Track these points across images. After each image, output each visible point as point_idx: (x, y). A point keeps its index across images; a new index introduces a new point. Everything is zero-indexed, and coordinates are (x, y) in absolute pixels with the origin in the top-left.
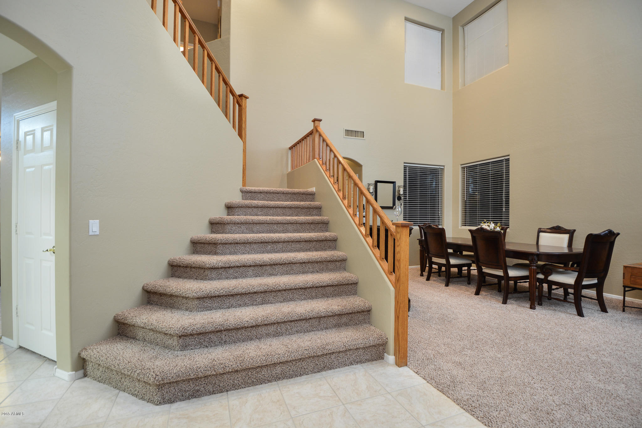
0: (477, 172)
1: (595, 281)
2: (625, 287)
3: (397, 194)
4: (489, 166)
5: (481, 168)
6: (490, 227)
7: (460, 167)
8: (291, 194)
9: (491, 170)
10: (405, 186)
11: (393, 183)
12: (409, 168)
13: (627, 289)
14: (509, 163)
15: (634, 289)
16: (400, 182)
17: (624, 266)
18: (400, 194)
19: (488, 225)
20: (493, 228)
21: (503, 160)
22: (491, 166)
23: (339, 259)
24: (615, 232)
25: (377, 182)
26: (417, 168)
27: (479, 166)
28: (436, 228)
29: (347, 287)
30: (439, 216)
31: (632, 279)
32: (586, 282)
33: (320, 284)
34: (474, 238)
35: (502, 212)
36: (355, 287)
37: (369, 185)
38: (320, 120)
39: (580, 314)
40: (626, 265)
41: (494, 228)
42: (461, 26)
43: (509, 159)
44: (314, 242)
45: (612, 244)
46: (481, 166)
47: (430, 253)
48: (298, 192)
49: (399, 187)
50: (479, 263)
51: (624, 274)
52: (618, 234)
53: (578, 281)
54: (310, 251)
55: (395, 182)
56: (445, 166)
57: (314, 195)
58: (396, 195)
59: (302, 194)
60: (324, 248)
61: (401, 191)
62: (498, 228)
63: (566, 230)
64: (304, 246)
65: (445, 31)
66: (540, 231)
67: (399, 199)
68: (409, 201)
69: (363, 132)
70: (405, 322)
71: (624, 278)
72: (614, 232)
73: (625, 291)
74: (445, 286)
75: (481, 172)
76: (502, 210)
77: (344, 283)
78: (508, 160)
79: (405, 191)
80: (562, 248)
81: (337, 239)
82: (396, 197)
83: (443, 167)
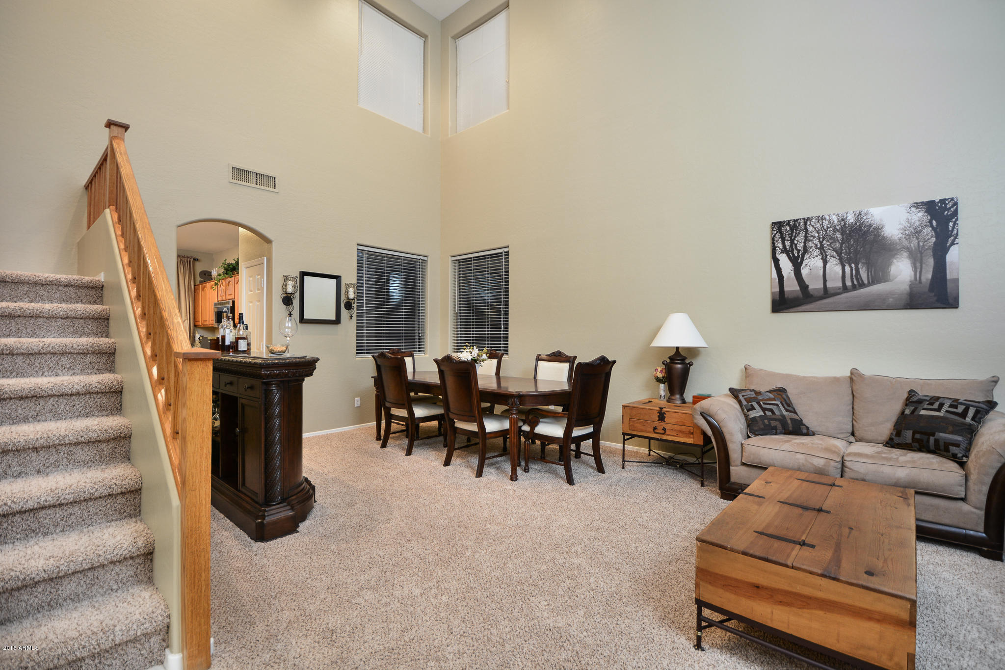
0: (471, 270)
1: (589, 429)
2: (624, 434)
3: (343, 298)
4: (486, 261)
5: (476, 263)
6: (473, 354)
7: (450, 259)
8: (28, 283)
9: (488, 268)
10: (359, 286)
11: (337, 278)
12: (368, 254)
13: (626, 437)
14: (508, 258)
15: (633, 436)
16: (350, 277)
17: (623, 406)
18: (348, 299)
19: (470, 352)
20: (476, 356)
21: (501, 253)
22: (488, 261)
23: (106, 436)
24: (610, 360)
25: (303, 274)
26: (382, 256)
27: (474, 260)
28: (391, 358)
29: (108, 501)
30: (419, 336)
31: (631, 424)
32: (577, 432)
33: (13, 506)
34: (441, 373)
35: (500, 331)
36: (135, 498)
37: (286, 279)
38: (126, 127)
39: (570, 481)
40: (624, 404)
41: (478, 355)
42: (452, 37)
43: (508, 252)
44: (52, 399)
45: (608, 376)
46: (476, 260)
47: (388, 400)
48: (51, 282)
49: (348, 286)
50: (450, 413)
51: (623, 416)
52: (614, 362)
53: (568, 431)
54: (39, 421)
55: (340, 276)
56: (429, 257)
57: (102, 290)
58: (342, 301)
59: (66, 286)
60: (83, 412)
61: (350, 293)
62: (484, 355)
63: (567, 356)
64: (16, 411)
65: (429, 37)
66: (539, 358)
67: (349, 306)
68: (367, 310)
69: (275, 178)
70: (201, 576)
71: (623, 423)
72: (608, 360)
73: (624, 440)
74: (406, 455)
75: (476, 269)
76: (501, 328)
77: (97, 495)
78: (507, 254)
79: (359, 293)
80: (561, 383)
81: (122, 388)
82: (343, 304)
83: (425, 258)
